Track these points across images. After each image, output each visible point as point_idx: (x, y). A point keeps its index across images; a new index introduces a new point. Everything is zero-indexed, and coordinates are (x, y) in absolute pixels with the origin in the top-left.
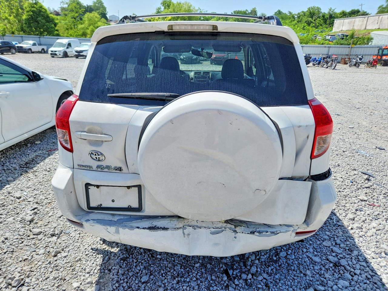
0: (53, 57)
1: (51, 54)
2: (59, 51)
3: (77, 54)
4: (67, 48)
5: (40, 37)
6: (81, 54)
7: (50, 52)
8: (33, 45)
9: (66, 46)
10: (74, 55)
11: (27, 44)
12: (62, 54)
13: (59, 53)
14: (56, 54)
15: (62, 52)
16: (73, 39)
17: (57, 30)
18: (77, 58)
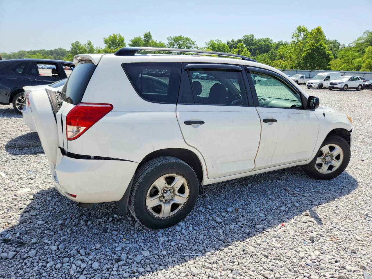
0: (309, 88)
1: (308, 86)
2: (316, 83)
3: (330, 86)
4: (324, 81)
5: (311, 71)
6: (335, 86)
7: (307, 84)
8: (300, 78)
9: (324, 80)
10: (328, 87)
11: (296, 77)
12: (317, 86)
13: (315, 85)
14: (311, 86)
15: (318, 84)
16: (336, 72)
17: (330, 65)
18: (331, 90)
